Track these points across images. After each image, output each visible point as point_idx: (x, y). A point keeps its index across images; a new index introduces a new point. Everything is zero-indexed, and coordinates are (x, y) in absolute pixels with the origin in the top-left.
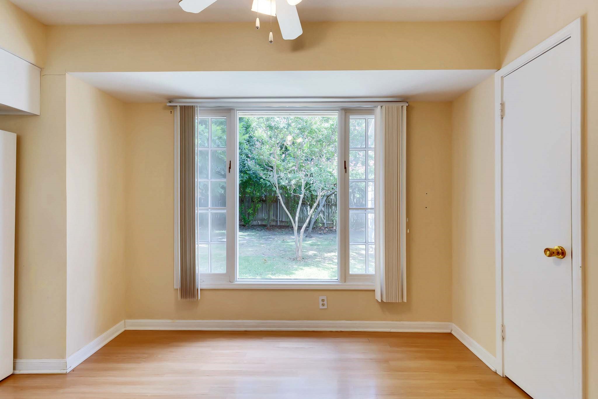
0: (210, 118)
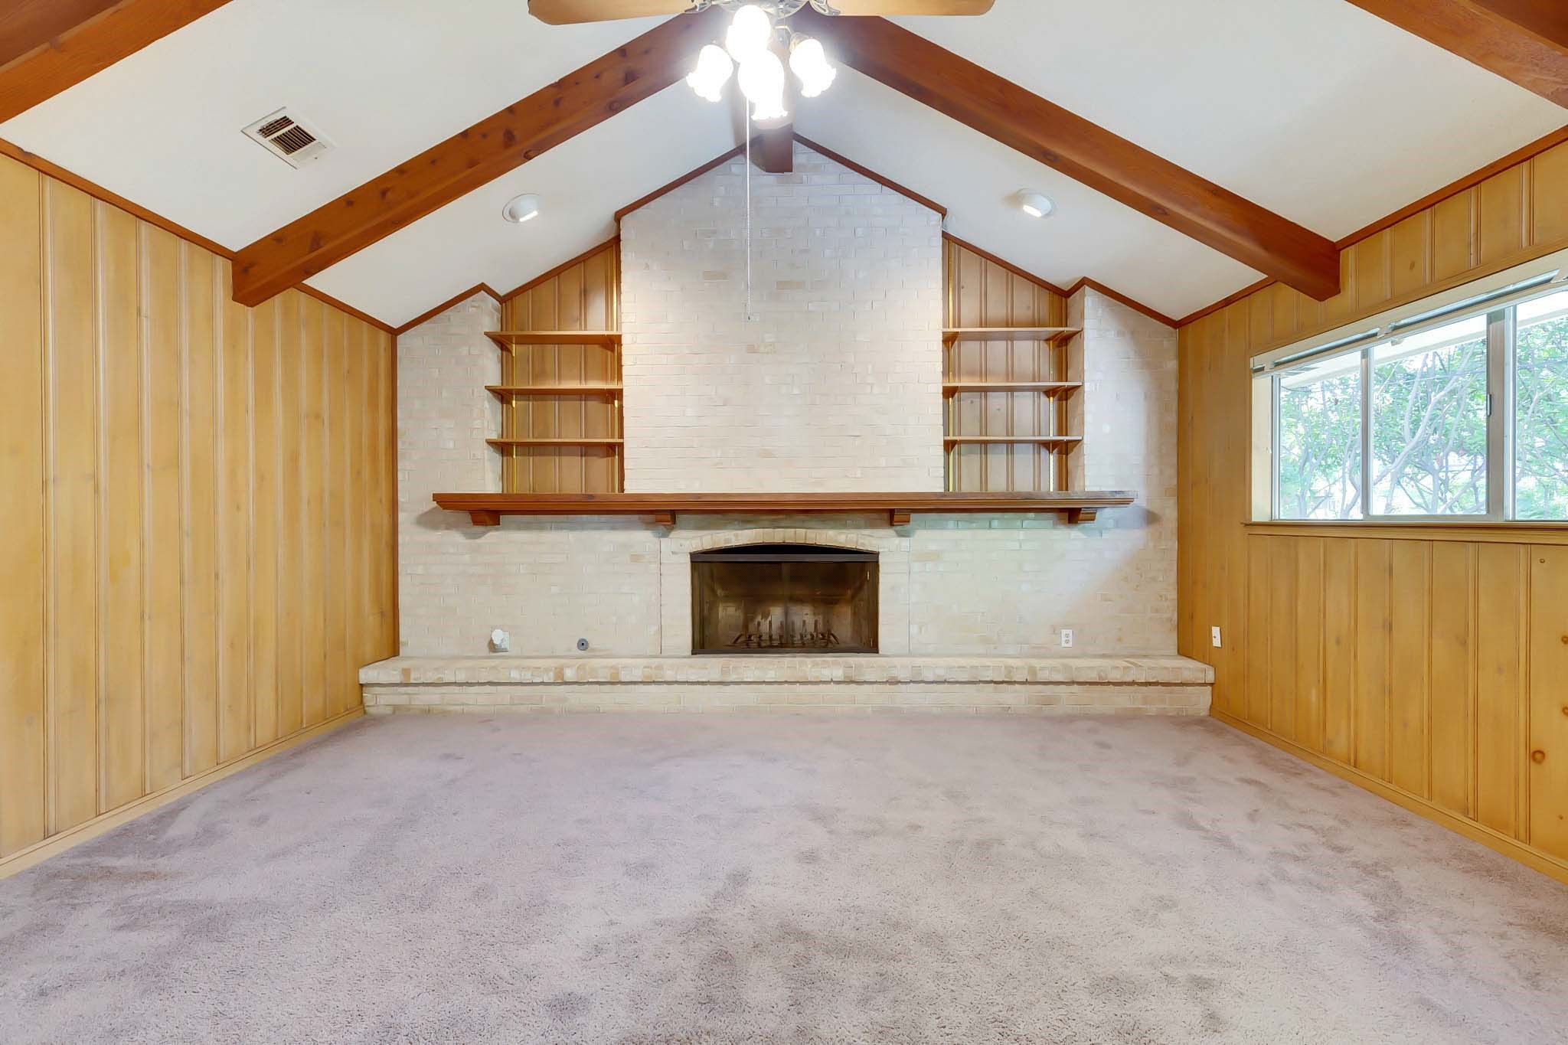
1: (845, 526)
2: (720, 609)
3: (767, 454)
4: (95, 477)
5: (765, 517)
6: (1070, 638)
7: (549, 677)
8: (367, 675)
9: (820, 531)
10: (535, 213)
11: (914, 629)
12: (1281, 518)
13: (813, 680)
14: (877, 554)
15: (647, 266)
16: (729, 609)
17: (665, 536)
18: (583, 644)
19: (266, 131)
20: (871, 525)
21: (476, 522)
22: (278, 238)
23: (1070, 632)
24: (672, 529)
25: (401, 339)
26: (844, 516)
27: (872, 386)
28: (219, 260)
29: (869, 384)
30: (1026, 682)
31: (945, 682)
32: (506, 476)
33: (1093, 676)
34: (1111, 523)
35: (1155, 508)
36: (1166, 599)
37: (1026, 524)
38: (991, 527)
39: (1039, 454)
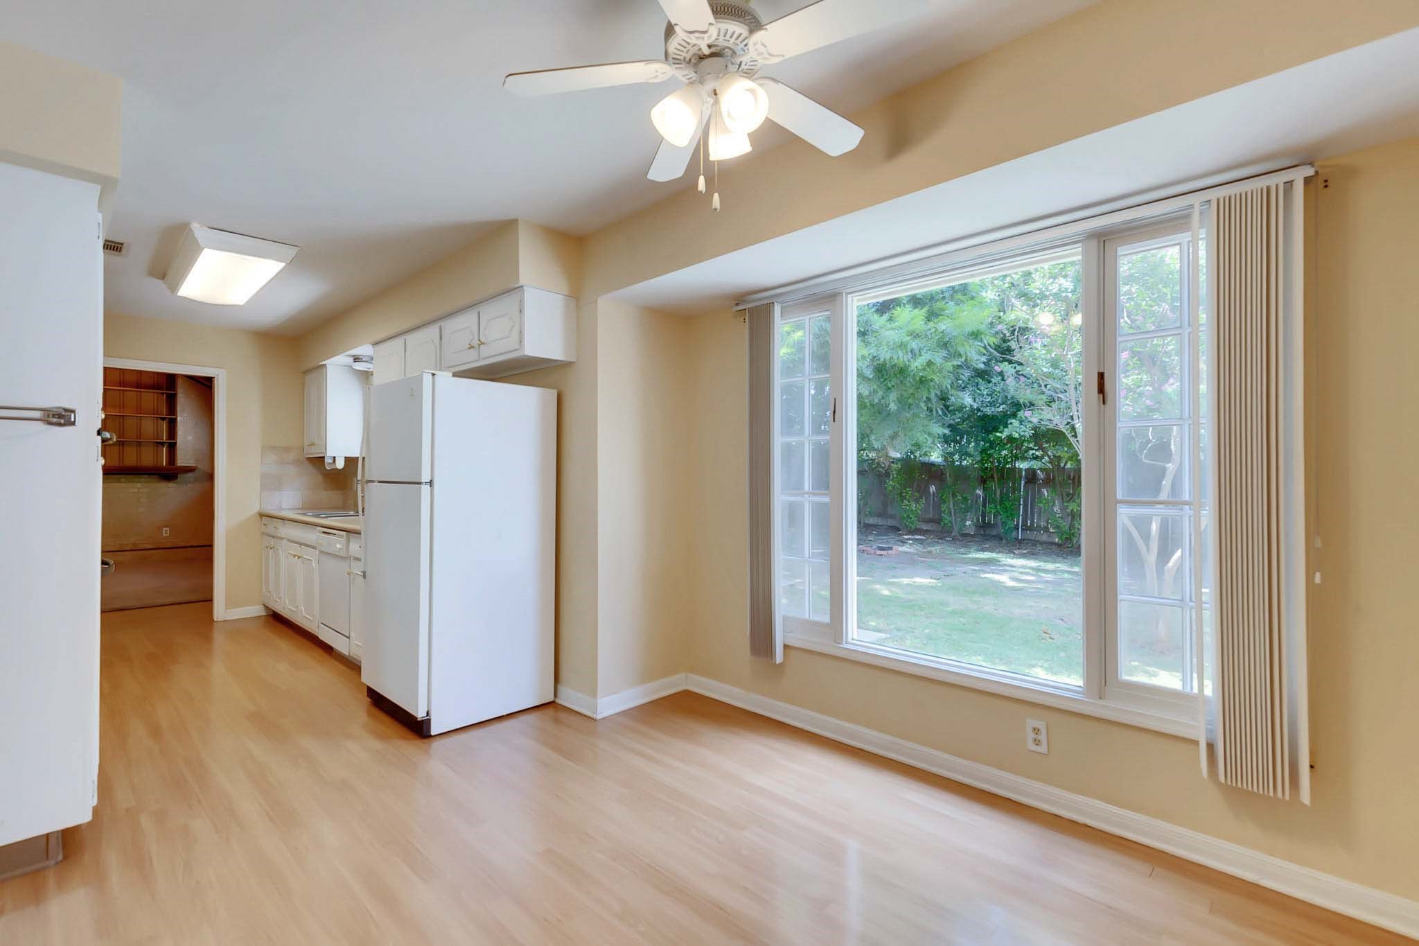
0: (807, 318)
6: (168, 531)
37: (142, 480)
38: (120, 482)
39: (157, 446)
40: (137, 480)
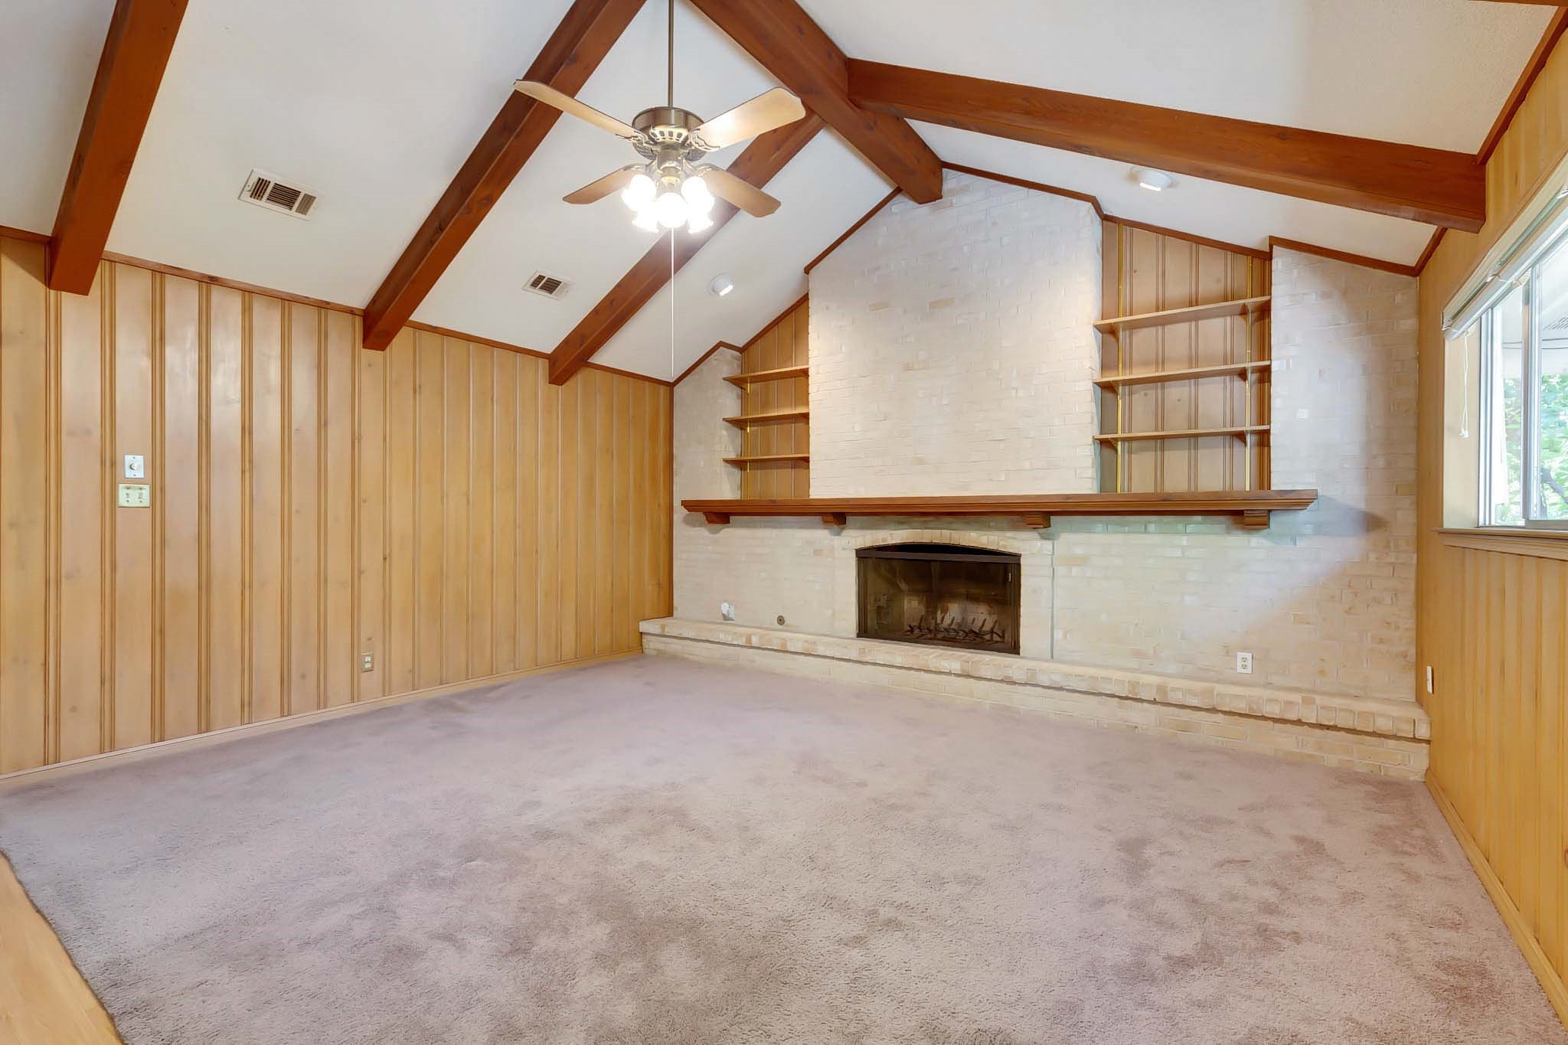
1: (988, 528)
2: (906, 602)
3: (921, 461)
4: (468, 495)
5: (916, 519)
6: (1249, 663)
7: (742, 641)
8: (644, 626)
9: (963, 532)
10: (730, 288)
11: (1059, 635)
12: (1493, 523)
13: (934, 670)
14: (1018, 556)
15: (828, 308)
16: (912, 602)
17: (838, 534)
18: (781, 620)
19: (535, 284)
20: (1015, 527)
21: (710, 521)
22: (566, 341)
23: (1249, 656)
24: (843, 529)
25: (676, 389)
26: (984, 518)
27: (1017, 389)
28: (541, 361)
29: (1013, 388)
30: (1154, 702)
31: (1061, 689)
32: (743, 485)
33: (1241, 706)
34: (1308, 529)
35: (1379, 510)
36: (1397, 628)
37: (1190, 528)
38: (1146, 531)
39: (1232, 447)
40: (1180, 527)
